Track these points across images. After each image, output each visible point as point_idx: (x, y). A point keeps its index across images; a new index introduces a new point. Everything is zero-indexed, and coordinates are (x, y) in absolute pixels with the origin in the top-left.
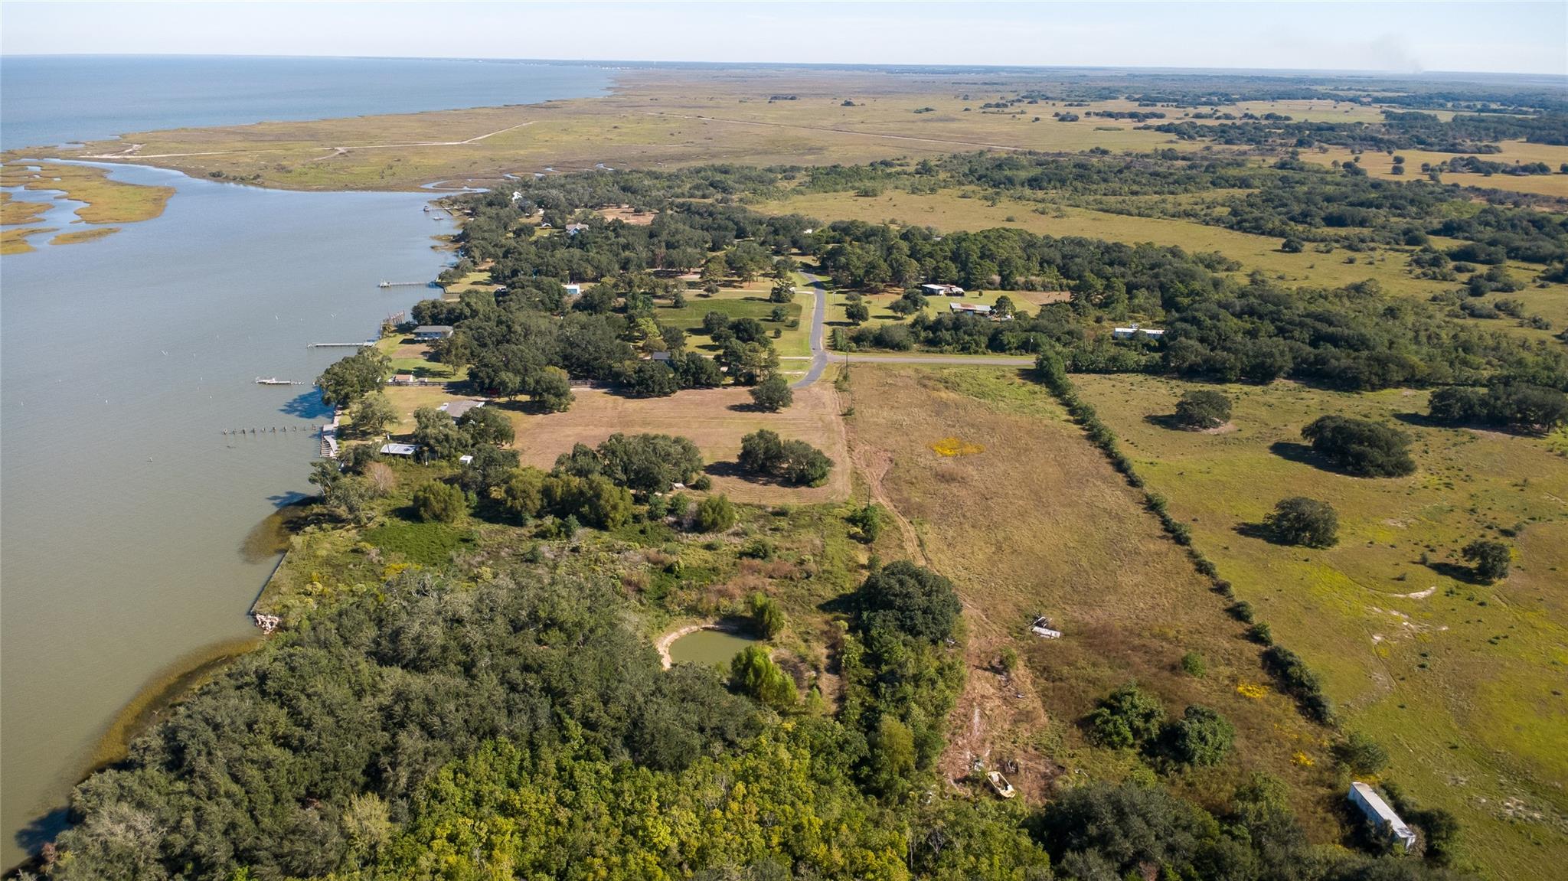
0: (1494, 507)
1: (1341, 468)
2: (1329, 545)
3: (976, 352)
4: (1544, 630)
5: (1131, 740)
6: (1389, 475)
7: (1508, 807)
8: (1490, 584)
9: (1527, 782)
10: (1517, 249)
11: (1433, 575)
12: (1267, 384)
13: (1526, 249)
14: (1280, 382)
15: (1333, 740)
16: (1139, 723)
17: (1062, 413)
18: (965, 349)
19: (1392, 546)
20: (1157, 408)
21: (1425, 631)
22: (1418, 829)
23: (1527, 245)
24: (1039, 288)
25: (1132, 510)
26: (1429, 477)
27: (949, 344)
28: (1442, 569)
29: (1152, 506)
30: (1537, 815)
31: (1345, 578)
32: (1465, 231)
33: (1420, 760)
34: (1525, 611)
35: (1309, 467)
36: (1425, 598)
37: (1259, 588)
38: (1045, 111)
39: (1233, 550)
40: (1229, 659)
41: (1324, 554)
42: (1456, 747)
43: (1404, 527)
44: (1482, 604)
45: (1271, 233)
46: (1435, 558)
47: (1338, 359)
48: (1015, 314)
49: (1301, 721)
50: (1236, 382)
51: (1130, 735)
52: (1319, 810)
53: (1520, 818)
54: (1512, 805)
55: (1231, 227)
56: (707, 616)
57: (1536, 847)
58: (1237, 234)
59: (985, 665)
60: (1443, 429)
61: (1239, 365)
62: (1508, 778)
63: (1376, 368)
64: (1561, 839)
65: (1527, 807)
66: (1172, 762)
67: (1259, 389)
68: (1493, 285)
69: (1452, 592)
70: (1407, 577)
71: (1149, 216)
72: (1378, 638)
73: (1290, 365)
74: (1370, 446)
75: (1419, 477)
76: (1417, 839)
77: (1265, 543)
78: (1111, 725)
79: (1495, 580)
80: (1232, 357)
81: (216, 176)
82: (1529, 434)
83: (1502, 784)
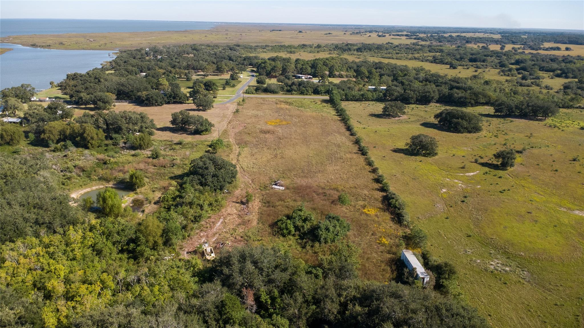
0: (515, 144)
1: (448, 130)
2: (433, 156)
3: (307, 94)
4: (528, 188)
5: (293, 232)
6: (470, 132)
7: (492, 265)
8: (506, 170)
9: (505, 253)
10: (543, 67)
11: (480, 167)
12: (427, 105)
13: (547, 67)
14: (432, 104)
15: (405, 233)
16: (299, 223)
17: (333, 112)
18: (302, 93)
19: (463, 156)
20: (375, 111)
21: (469, 188)
22: (431, 273)
23: (547, 65)
24: (345, 77)
25: (347, 144)
26: (488, 133)
27: (295, 91)
28: (484, 165)
29: (357, 142)
30: (507, 269)
31: (436, 168)
32: (524, 63)
33: (449, 242)
34: (521, 180)
35: (435, 130)
36: (473, 176)
37: (393, 171)
38: (374, 35)
39: (387, 158)
40: (365, 198)
41: (429, 159)
42: (470, 236)
43: (471, 150)
44: (500, 177)
45: (446, 64)
46: (482, 161)
47: (458, 94)
48: (329, 83)
49: (392, 224)
50: (414, 104)
51: (293, 229)
52: (383, 265)
53: (497, 270)
54: (494, 264)
55: (432, 62)
56: (110, 181)
57: (504, 285)
58: (434, 65)
59: (239, 201)
60: (499, 119)
61: (415, 96)
62: (495, 250)
63: (473, 97)
64: (519, 281)
65: (503, 265)
66: (310, 242)
67: (423, 106)
68: (532, 77)
69: (486, 173)
70: (466, 166)
71: (401, 59)
72: (444, 190)
73: (437, 97)
74: (462, 119)
75: (483, 133)
76: (430, 278)
77: (404, 155)
78: (284, 225)
79: (509, 168)
80: (412, 93)
81: (34, 45)
82: (537, 120)
83: (491, 254)
